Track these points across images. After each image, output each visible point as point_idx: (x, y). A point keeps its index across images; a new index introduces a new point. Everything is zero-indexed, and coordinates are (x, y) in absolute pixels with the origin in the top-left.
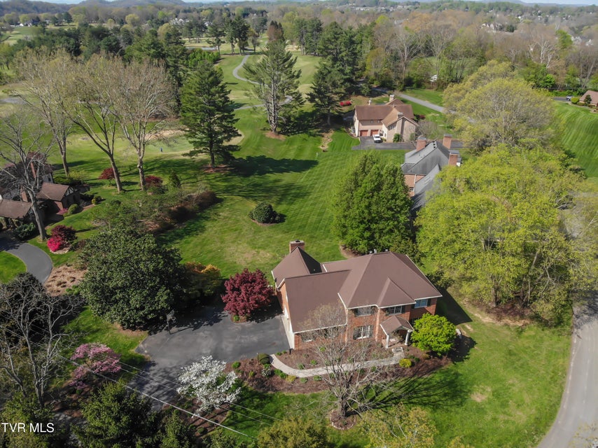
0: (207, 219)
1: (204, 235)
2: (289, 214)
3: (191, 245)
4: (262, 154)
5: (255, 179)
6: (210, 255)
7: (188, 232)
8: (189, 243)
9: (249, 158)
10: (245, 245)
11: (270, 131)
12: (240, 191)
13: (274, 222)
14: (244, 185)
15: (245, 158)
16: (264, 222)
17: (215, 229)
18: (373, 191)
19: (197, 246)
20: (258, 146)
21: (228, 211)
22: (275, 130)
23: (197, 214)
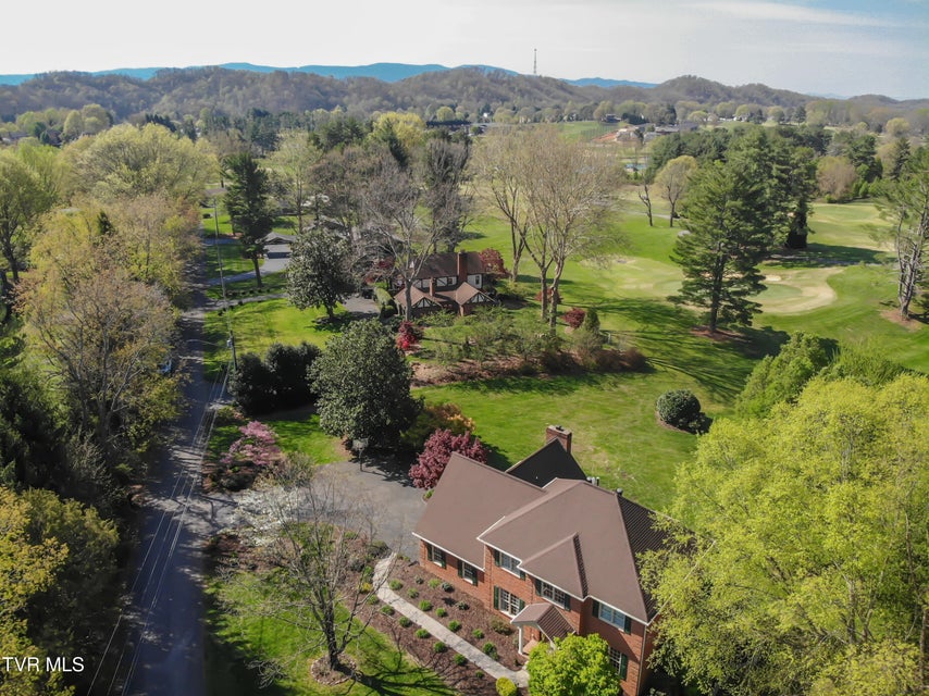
0: (591, 383)
1: (558, 398)
3: (524, 402)
7: (542, 388)
8: (526, 398)
11: (895, 310)
13: (684, 427)
14: (729, 366)
16: (668, 422)
17: (582, 399)
19: (528, 405)
20: (839, 324)
21: (639, 387)
22: (906, 308)
23: (589, 374)
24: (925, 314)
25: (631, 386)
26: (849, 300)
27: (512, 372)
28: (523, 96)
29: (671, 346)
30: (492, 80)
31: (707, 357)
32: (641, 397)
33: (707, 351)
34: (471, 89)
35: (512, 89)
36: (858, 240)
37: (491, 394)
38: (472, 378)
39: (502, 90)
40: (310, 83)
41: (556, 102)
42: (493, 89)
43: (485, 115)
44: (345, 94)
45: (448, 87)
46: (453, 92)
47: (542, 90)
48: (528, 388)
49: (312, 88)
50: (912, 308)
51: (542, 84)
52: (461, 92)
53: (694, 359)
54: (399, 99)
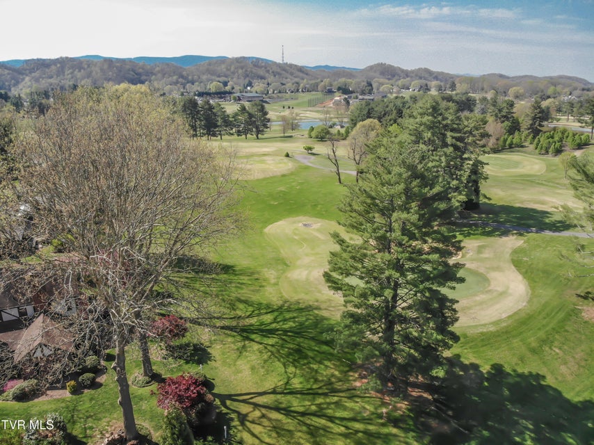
28: (275, 76)
30: (255, 66)
34: (240, 71)
35: (268, 71)
39: (261, 72)
40: (128, 67)
41: (296, 80)
42: (254, 71)
43: (249, 88)
44: (153, 74)
45: (225, 70)
46: (229, 73)
47: (288, 72)
49: (129, 70)
51: (288, 68)
52: (233, 73)
54: (190, 78)
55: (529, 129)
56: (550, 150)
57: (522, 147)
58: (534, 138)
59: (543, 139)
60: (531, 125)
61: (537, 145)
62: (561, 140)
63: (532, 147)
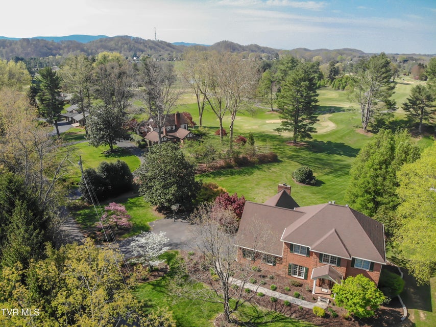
0: (259, 169)
1: (249, 177)
2: (328, 183)
3: (235, 180)
4: (343, 142)
5: (322, 156)
6: (241, 189)
7: (239, 173)
9: (329, 143)
10: (272, 191)
11: (361, 129)
12: (301, 160)
13: (309, 184)
14: (309, 157)
15: (325, 142)
16: (300, 182)
17: (259, 176)
18: (381, 163)
19: (237, 182)
20: (343, 136)
21: (279, 168)
22: (366, 128)
23: (256, 165)
24: (373, 130)
25: (275, 168)
26: (342, 127)
27: (222, 167)
28: (151, 49)
29: (281, 151)
30: (136, 42)
31: (297, 154)
32: (283, 173)
33: (296, 151)
34: (126, 46)
35: (146, 46)
36: (329, 103)
37: (217, 178)
38: (205, 172)
39: (141, 47)
40: (42, 44)
41: (169, 52)
42: (136, 46)
43: (135, 58)
44: (60, 49)
45: (114, 45)
46: (117, 47)
47: (160, 47)
48: (233, 174)
49: (43, 46)
50: (368, 128)
51: (160, 44)
52: (121, 48)
53: (293, 155)
54: (90, 51)
55: (328, 77)
56: (340, 87)
57: (326, 87)
58: (331, 82)
59: (336, 82)
60: (330, 75)
61: (334, 85)
62: (346, 82)
63: (331, 87)
